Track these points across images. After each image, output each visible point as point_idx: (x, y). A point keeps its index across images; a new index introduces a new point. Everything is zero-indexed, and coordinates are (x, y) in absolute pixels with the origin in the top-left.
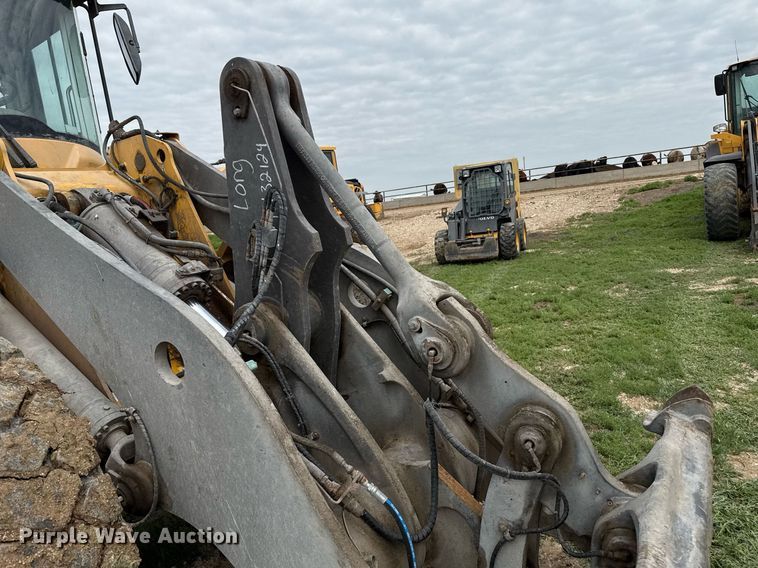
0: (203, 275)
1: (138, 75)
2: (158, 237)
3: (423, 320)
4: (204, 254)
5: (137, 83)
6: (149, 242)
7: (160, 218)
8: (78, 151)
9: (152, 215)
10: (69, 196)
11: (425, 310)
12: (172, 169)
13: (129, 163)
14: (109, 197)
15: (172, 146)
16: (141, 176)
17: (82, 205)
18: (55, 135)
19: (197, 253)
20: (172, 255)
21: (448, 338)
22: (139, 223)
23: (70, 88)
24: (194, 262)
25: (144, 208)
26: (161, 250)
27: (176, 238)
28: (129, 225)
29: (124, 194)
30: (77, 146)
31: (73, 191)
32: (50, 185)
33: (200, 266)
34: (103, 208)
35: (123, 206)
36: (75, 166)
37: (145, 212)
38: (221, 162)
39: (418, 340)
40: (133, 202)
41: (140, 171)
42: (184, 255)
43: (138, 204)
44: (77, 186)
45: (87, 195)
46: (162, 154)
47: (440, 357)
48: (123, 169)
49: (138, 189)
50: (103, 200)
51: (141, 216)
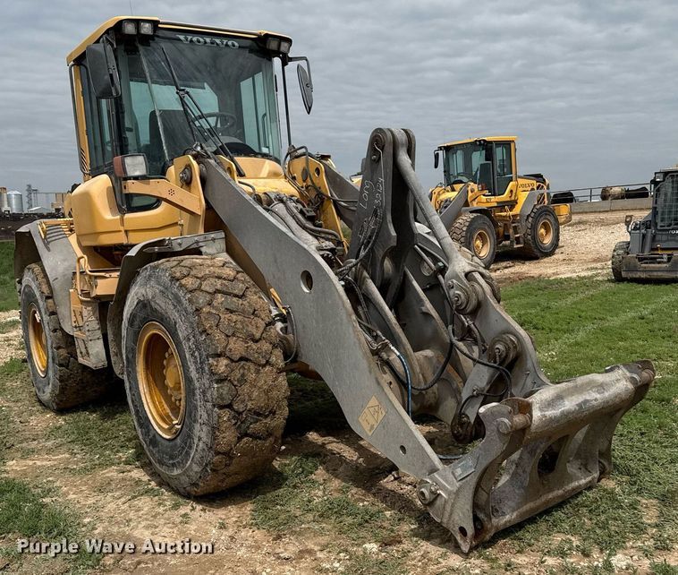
0: (332, 250)
1: (310, 108)
2: (309, 225)
3: (455, 281)
4: (334, 238)
5: (309, 113)
6: (305, 228)
7: (313, 214)
8: (269, 165)
9: (308, 211)
10: (262, 196)
11: (457, 277)
12: (323, 182)
13: (298, 174)
14: (285, 198)
15: (325, 165)
16: (305, 184)
17: (270, 202)
18: (255, 154)
19: (330, 237)
20: (316, 237)
21: (465, 292)
22: (300, 216)
23: (265, 115)
24: (327, 242)
25: (304, 207)
26: (311, 234)
27: (321, 227)
28: (294, 217)
29: (293, 196)
30: (267, 161)
31: (265, 193)
32: (254, 189)
33: (330, 245)
34: (281, 205)
35: (292, 205)
36: (265, 176)
37: (304, 209)
38: (359, 174)
39: (452, 292)
40: (297, 201)
41: (304, 181)
42: (323, 238)
43: (301, 203)
44: (267, 189)
45: (273, 197)
46: (318, 171)
47: (460, 302)
48: (294, 178)
49: (301, 193)
50: (281, 201)
51: (301, 212)
